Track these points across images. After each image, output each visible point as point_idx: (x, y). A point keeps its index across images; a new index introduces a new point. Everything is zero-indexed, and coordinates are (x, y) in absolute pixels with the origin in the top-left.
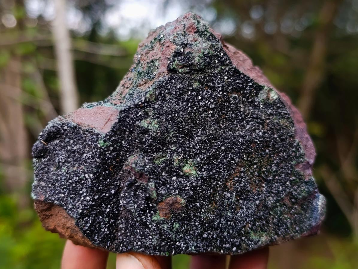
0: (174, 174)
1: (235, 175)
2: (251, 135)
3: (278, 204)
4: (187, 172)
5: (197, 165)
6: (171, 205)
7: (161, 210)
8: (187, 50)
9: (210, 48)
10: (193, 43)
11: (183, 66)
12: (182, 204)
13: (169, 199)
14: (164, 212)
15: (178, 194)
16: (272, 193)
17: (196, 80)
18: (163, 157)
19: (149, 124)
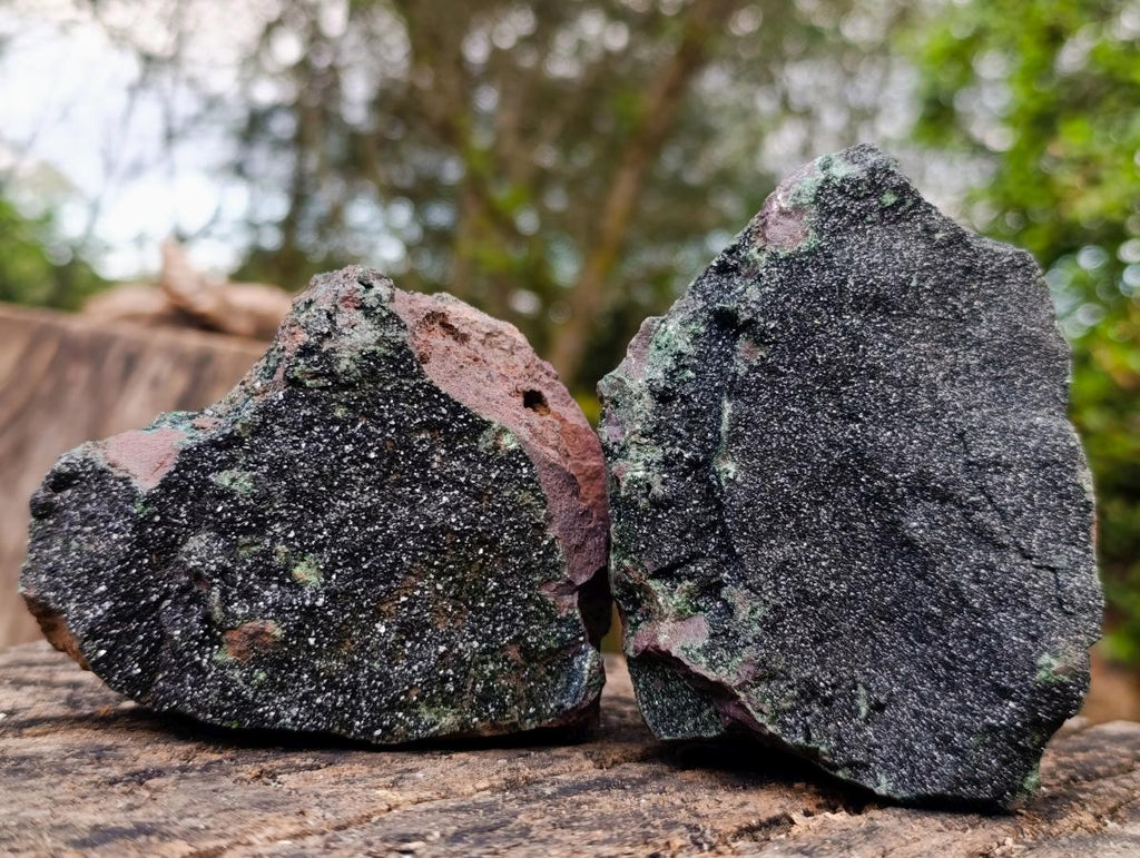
0: (275, 578)
1: (403, 591)
2: (448, 516)
3: (489, 657)
4: (299, 577)
5: (321, 567)
6: (252, 637)
7: (230, 643)
8: (326, 346)
9: (378, 343)
10: (345, 331)
11: (316, 376)
12: (274, 637)
13: (250, 624)
14: (237, 648)
15: (272, 618)
16: (480, 634)
17: (341, 403)
18: (256, 544)
19: (233, 480)
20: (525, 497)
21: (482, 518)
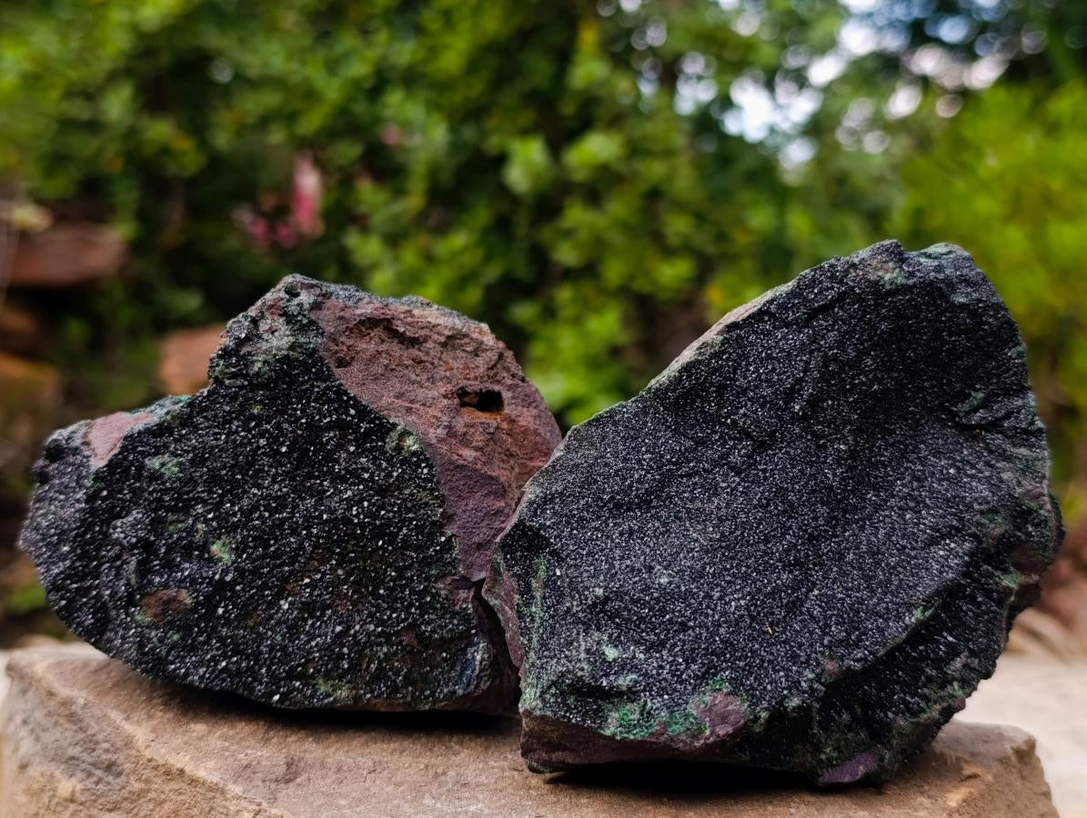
0: (196, 553)
1: (306, 574)
2: (349, 509)
3: (384, 640)
4: (215, 553)
5: (234, 546)
6: (166, 603)
7: (148, 606)
8: (244, 350)
9: (292, 347)
10: (265, 336)
11: (234, 376)
12: (185, 604)
13: (164, 592)
14: (154, 611)
15: (186, 587)
16: (377, 618)
17: (257, 401)
18: (182, 522)
19: (163, 465)
20: (424, 496)
21: (383, 512)
